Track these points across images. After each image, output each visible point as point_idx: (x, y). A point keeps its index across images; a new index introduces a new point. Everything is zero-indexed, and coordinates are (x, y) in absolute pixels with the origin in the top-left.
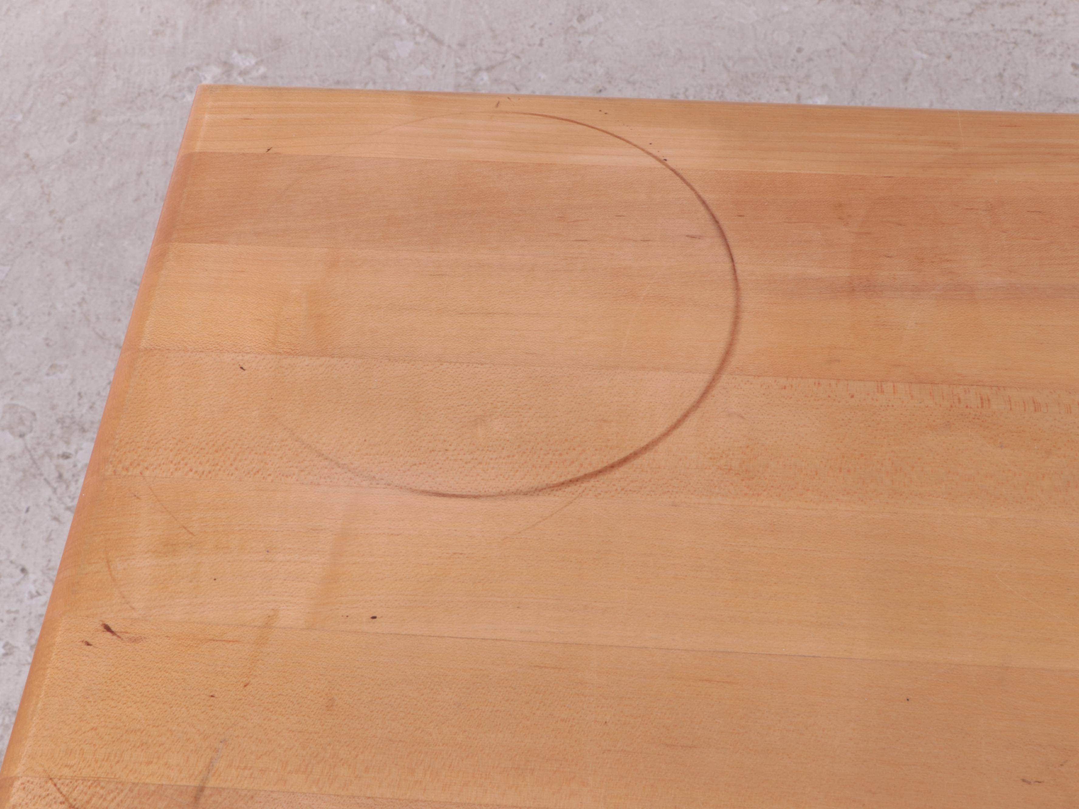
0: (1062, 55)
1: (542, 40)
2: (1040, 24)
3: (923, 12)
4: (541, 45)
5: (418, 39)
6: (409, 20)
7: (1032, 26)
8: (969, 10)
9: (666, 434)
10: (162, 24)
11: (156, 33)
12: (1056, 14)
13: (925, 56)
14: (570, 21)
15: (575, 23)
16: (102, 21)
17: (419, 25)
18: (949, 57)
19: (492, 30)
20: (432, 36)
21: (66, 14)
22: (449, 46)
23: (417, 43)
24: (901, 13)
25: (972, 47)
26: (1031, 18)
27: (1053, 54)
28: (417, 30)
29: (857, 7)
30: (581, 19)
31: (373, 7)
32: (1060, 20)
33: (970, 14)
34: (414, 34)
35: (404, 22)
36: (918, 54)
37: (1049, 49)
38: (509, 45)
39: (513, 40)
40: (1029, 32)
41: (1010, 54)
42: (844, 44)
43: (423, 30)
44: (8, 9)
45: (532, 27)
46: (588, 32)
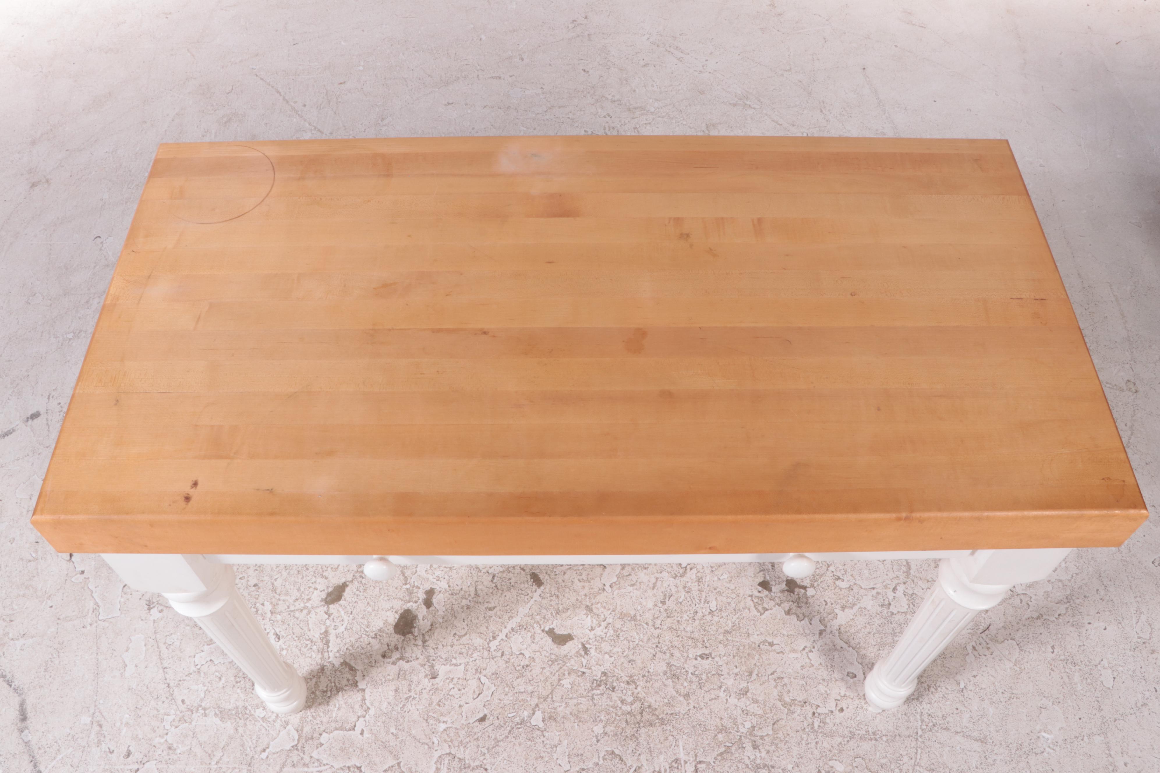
0: (581, 127)
1: (365, 129)
2: (574, 114)
3: (526, 111)
4: (365, 132)
5: (313, 132)
6: (310, 124)
7: (571, 116)
8: (546, 110)
9: (252, 209)
10: (205, 132)
11: (203, 136)
12: (581, 110)
13: (525, 129)
14: (378, 121)
15: (380, 122)
16: (181, 133)
17: (314, 126)
18: (535, 129)
19: (345, 127)
20: (319, 130)
21: (166, 131)
22: (326, 134)
23: (312, 134)
24: (517, 112)
25: (545, 124)
26: (571, 112)
27: (577, 127)
28: (313, 128)
29: (499, 110)
30: (382, 120)
31: (295, 120)
32: (582, 113)
33: (546, 111)
34: (311, 130)
35: (308, 125)
36: (523, 128)
37: (576, 125)
38: (351, 132)
39: (353, 130)
40: (569, 118)
41: (560, 127)
42: (492, 125)
43: (315, 128)
44: (142, 130)
45: (361, 124)
46: (385, 125)
